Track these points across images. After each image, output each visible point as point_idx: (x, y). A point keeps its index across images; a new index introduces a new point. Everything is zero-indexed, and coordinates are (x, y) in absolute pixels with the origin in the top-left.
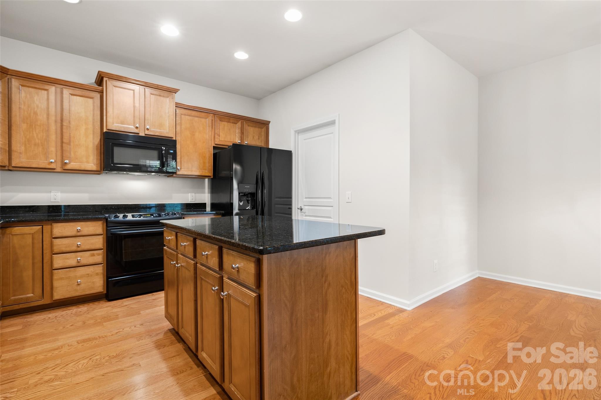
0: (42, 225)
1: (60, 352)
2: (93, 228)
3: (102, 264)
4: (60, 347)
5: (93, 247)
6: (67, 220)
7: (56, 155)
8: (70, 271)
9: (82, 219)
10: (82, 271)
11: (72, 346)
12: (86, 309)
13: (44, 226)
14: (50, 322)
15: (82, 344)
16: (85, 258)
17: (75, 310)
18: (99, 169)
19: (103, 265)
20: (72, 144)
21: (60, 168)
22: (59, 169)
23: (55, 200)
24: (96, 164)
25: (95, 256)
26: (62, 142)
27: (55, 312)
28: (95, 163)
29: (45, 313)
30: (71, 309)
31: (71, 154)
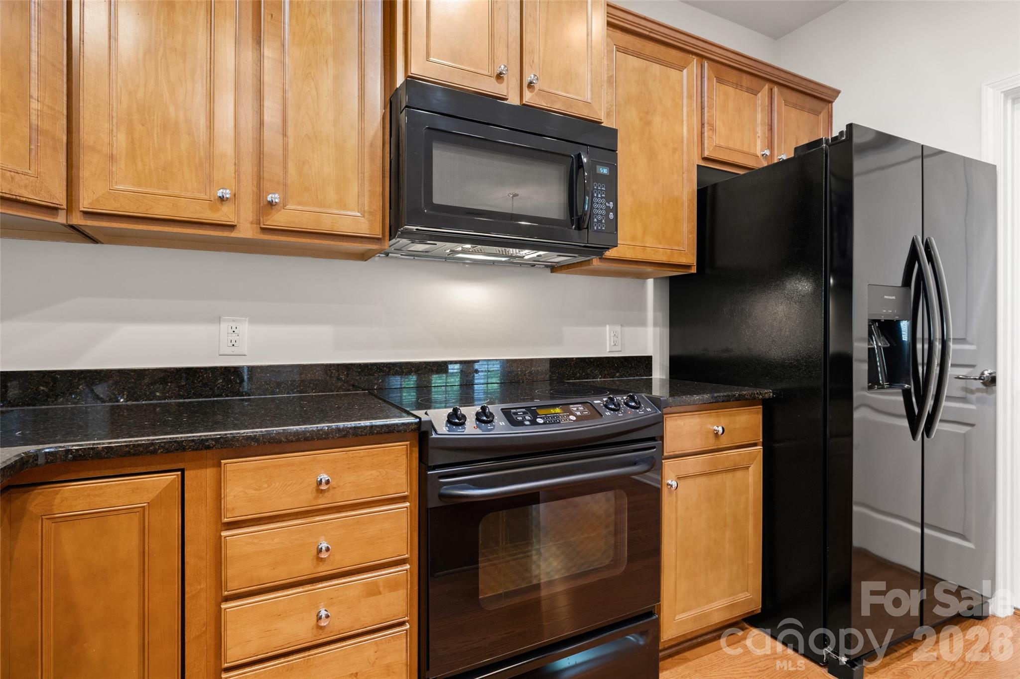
0: (181, 466)
2: (374, 472)
3: (404, 624)
5: (373, 556)
7: (238, 172)
13: (186, 473)
18: (377, 232)
19: (408, 627)
20: (291, 132)
21: (252, 223)
22: (246, 231)
23: (234, 349)
24: (370, 213)
25: (380, 593)
31: (286, 172)
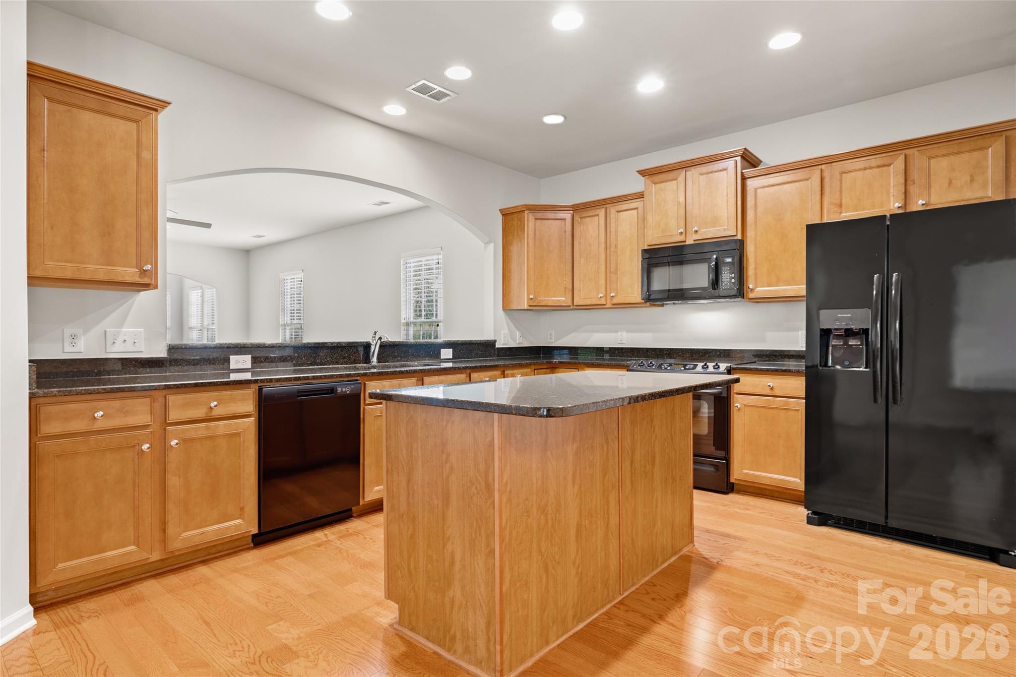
7: (605, 289)
20: (618, 272)
23: (621, 341)
31: (617, 285)
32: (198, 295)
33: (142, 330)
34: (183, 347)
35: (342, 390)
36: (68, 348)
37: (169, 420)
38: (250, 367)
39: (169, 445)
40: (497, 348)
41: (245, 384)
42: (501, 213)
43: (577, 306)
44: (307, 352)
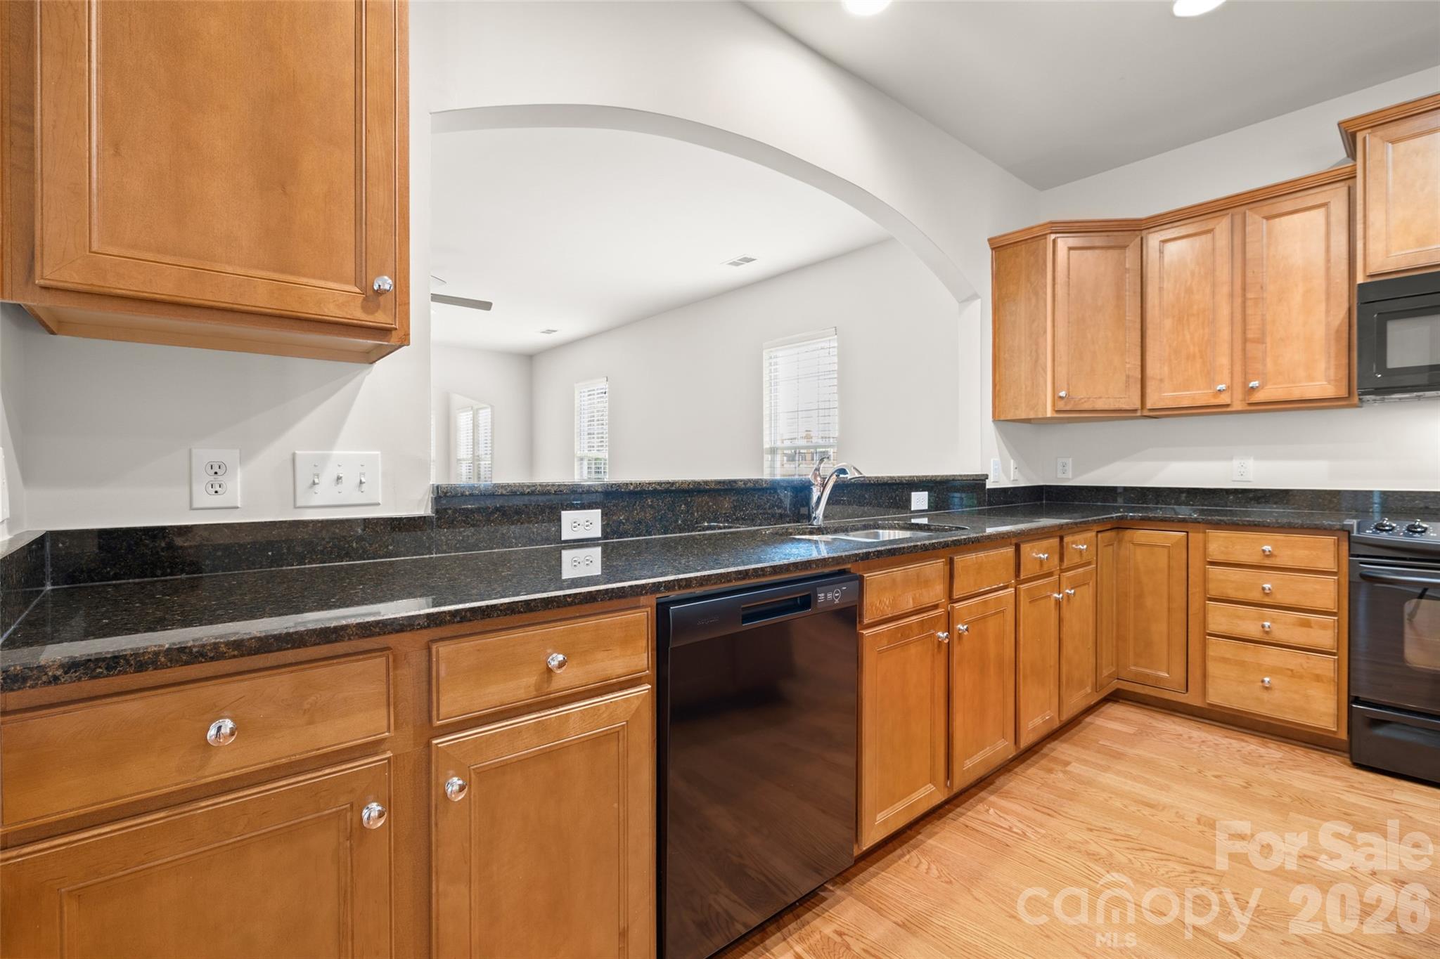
0: (1187, 530)
1: (1153, 816)
2: (1307, 552)
3: (1334, 654)
4: (1161, 808)
5: (1307, 603)
6: (1238, 524)
7: (1232, 373)
8: (1246, 648)
9: (1277, 525)
10: (1273, 656)
11: (1183, 818)
12: (1280, 756)
13: (1190, 534)
14: (1184, 747)
15: (1205, 829)
16: (1283, 626)
17: (1253, 747)
18: (1343, 392)
19: (1336, 657)
20: (1268, 340)
21: (1241, 401)
22: (1238, 406)
23: (1242, 477)
24: (1336, 381)
25: (1311, 627)
26: (1245, 340)
27: (1207, 732)
28: (1332, 378)
29: (1192, 724)
30: (1247, 742)
31: (1265, 365)
32: (468, 418)
33: (379, 453)
34: (467, 493)
35: (826, 596)
36: (204, 498)
37: (438, 720)
38: (599, 535)
39: (441, 792)
40: (988, 489)
41: (631, 595)
42: (991, 245)
43: (1151, 410)
44: (702, 501)
